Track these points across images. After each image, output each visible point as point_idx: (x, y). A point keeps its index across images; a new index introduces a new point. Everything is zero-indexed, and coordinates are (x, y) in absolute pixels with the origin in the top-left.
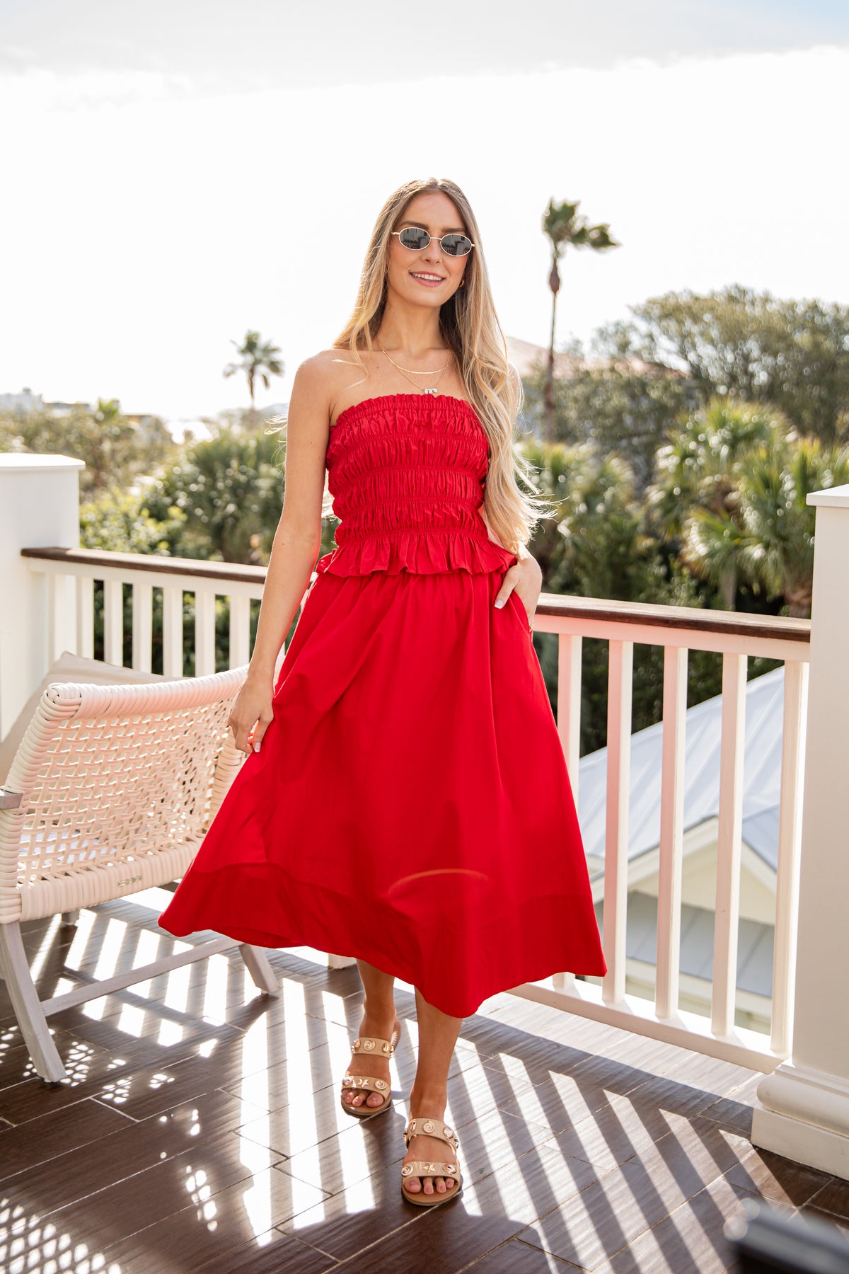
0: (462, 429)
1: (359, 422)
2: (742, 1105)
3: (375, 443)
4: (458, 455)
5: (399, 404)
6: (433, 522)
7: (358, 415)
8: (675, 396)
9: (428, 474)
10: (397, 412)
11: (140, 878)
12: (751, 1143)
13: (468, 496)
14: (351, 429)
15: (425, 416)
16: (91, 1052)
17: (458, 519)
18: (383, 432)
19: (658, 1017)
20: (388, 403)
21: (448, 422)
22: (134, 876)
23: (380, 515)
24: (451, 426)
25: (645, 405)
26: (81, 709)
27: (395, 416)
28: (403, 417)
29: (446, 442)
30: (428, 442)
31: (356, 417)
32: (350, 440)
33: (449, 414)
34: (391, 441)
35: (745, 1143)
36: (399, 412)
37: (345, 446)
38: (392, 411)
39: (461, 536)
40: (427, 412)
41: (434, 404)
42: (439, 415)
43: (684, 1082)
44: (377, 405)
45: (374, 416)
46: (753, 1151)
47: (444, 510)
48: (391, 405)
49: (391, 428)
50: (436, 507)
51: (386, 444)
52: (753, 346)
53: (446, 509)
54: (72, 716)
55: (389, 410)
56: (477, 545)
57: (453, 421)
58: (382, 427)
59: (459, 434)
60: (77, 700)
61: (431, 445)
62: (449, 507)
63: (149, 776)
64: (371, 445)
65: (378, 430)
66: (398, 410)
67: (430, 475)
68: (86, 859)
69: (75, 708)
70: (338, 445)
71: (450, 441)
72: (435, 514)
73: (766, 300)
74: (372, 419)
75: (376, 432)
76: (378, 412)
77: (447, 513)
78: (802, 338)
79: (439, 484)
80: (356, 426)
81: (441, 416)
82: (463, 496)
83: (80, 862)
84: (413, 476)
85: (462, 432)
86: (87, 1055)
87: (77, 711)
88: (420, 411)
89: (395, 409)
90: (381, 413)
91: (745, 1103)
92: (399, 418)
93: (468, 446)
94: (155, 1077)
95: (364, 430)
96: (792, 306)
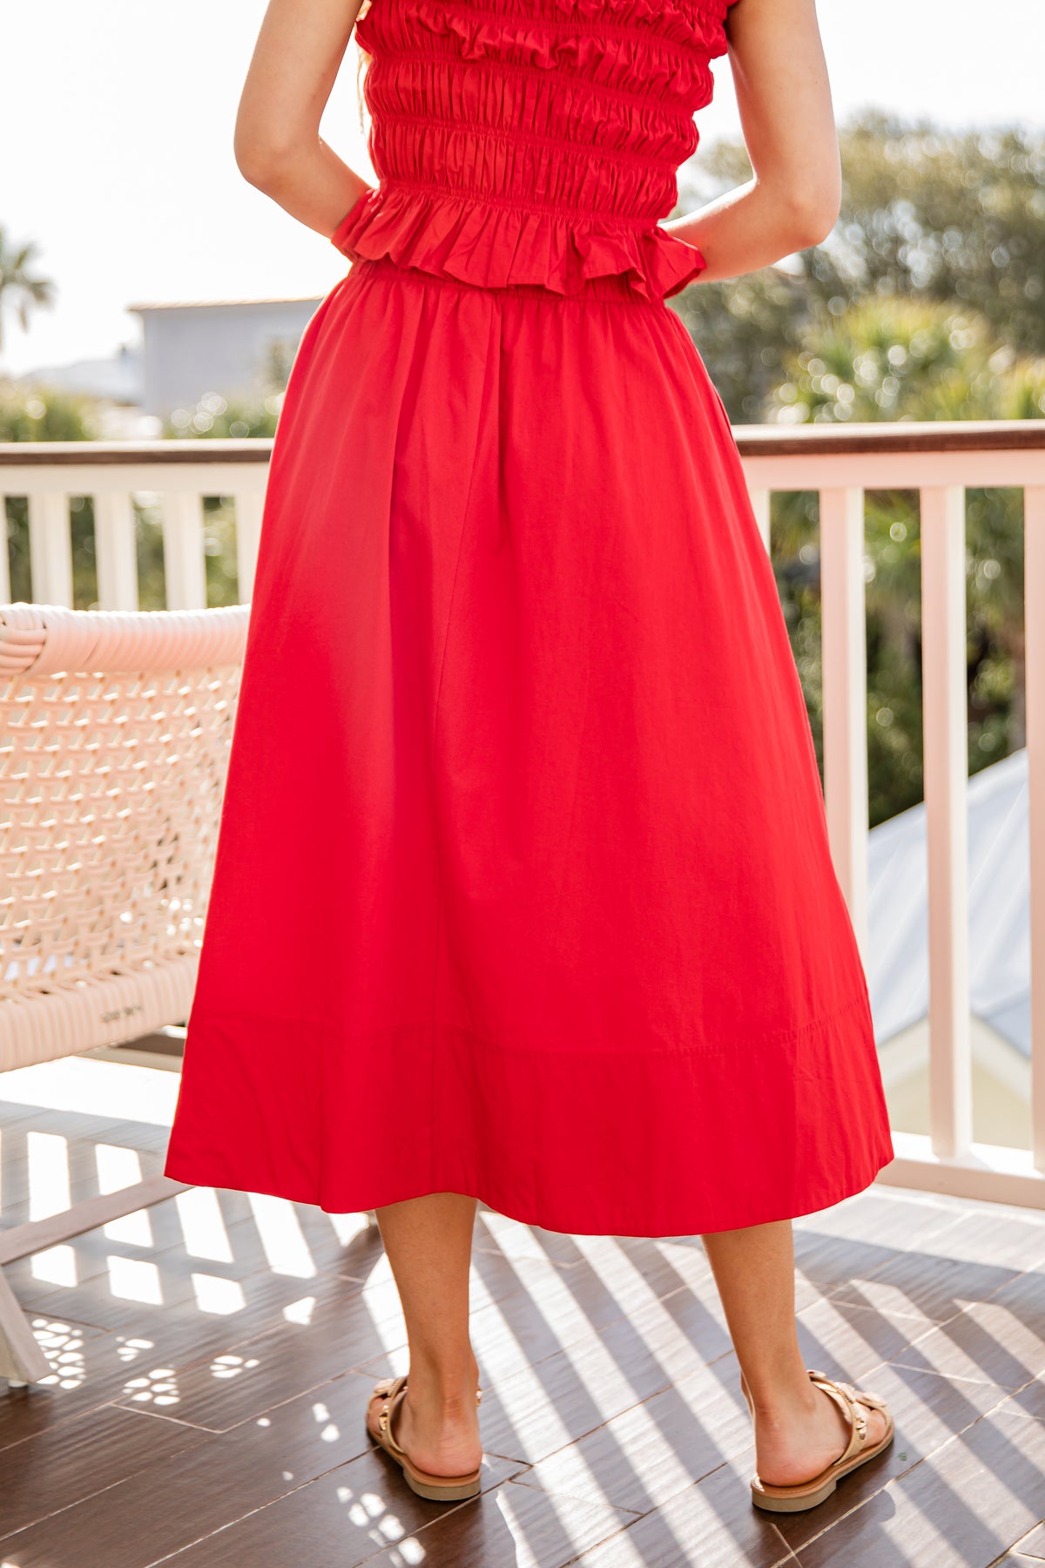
8: (776, 309)
11: (140, 1008)
16: (77, 1333)
22: (129, 1005)
25: (723, 329)
26: (47, 652)
52: (903, 218)
54: (28, 668)
60: (39, 633)
63: (150, 807)
68: (40, 971)
69: (36, 649)
73: (924, 131)
78: (995, 200)
83: (30, 978)
86: (72, 1338)
87: (37, 656)
94: (219, 1360)
96: (973, 139)
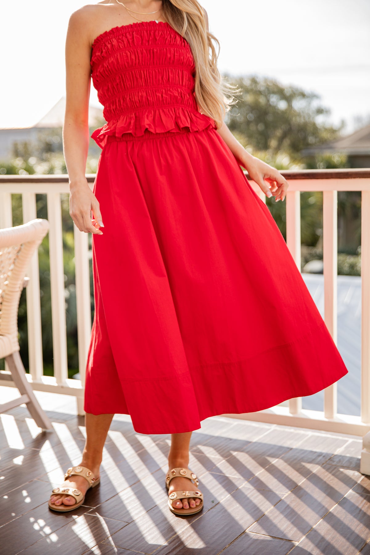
0: (175, 41)
1: (111, 41)
2: (346, 457)
3: (121, 53)
4: (176, 57)
5: (135, 29)
6: (163, 100)
7: (109, 37)
9: (157, 71)
10: (134, 33)
12: (360, 473)
13: (184, 84)
14: (106, 45)
15: (152, 34)
17: (179, 98)
18: (126, 46)
19: (292, 413)
20: (128, 29)
21: (166, 37)
23: (128, 99)
24: (168, 40)
27: (133, 36)
28: (138, 36)
29: (166, 50)
30: (155, 50)
31: (108, 38)
32: (106, 52)
33: (167, 33)
34: (131, 51)
35: (357, 473)
36: (136, 34)
37: (103, 57)
38: (131, 33)
39: (182, 109)
40: (153, 31)
41: (157, 27)
42: (160, 33)
43: (310, 449)
44: (122, 30)
45: (120, 37)
46: (363, 477)
47: (169, 92)
48: (130, 30)
49: (131, 43)
50: (164, 91)
51: (129, 54)
53: (170, 91)
55: (129, 33)
56: (192, 114)
57: (169, 37)
58: (125, 43)
59: (174, 44)
61: (157, 52)
62: (172, 90)
64: (119, 54)
65: (123, 45)
66: (135, 32)
67: (159, 71)
70: (98, 55)
71: (169, 49)
72: (164, 95)
74: (119, 39)
75: (122, 47)
76: (123, 35)
77: (172, 94)
79: (165, 77)
80: (109, 43)
81: (162, 34)
82: (181, 83)
84: (148, 72)
85: (175, 43)
88: (148, 32)
89: (133, 32)
90: (124, 35)
91: (348, 455)
92: (136, 37)
93: (181, 51)
95: (114, 46)
